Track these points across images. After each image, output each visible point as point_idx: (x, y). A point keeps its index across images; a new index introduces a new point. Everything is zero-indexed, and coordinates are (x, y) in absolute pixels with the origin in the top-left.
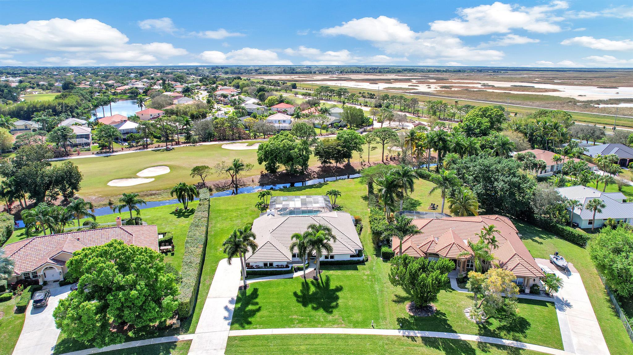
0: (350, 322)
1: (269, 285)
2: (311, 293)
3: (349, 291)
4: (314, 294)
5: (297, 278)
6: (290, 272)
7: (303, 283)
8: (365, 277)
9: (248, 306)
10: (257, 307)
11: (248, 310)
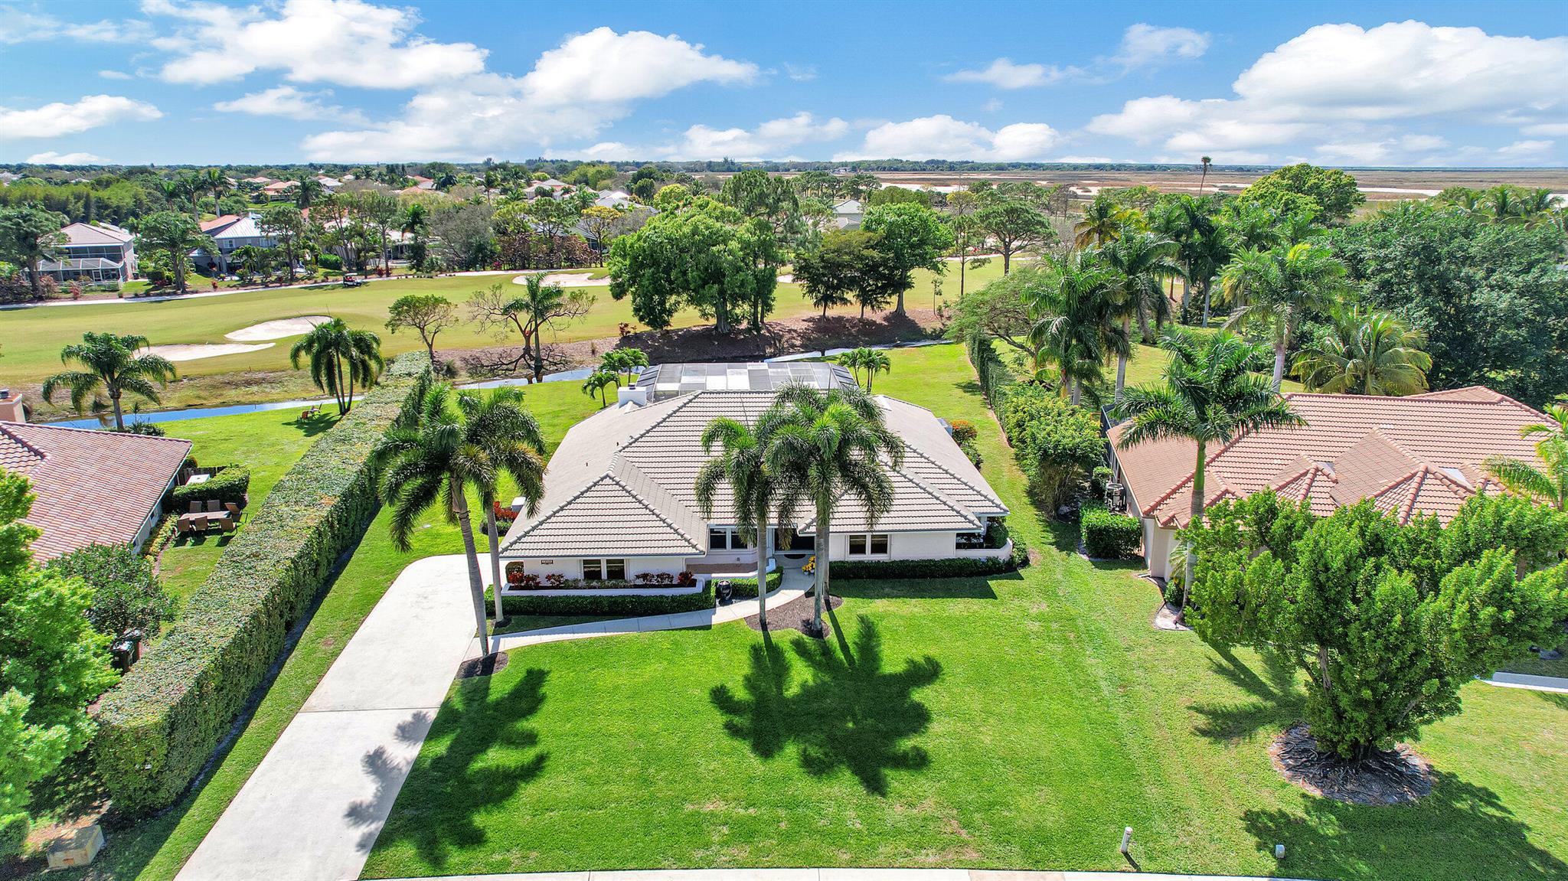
0: (1004, 835)
1: (602, 654)
2: (792, 690)
3: (969, 681)
4: (809, 694)
5: (728, 627)
6: (701, 603)
7: (755, 650)
8: (1036, 626)
9: (483, 751)
10: (529, 754)
11: (481, 770)
